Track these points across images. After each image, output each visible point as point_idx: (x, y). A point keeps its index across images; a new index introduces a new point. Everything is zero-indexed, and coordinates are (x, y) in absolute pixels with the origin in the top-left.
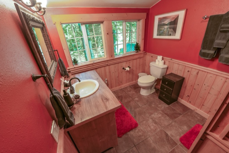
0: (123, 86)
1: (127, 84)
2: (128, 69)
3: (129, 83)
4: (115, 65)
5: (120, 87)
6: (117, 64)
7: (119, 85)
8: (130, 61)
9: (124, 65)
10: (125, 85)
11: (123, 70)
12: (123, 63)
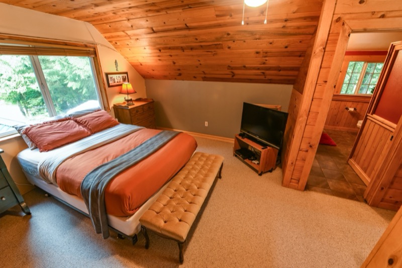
0: (338, 128)
1: (344, 128)
2: (352, 109)
3: (348, 128)
4: (337, 102)
5: (334, 127)
6: (340, 102)
7: (334, 125)
8: (359, 103)
9: (349, 104)
10: (341, 128)
11: (346, 110)
12: (348, 103)
